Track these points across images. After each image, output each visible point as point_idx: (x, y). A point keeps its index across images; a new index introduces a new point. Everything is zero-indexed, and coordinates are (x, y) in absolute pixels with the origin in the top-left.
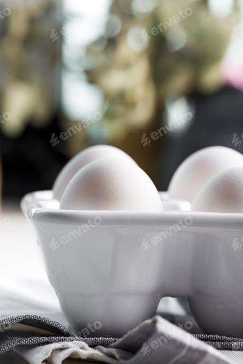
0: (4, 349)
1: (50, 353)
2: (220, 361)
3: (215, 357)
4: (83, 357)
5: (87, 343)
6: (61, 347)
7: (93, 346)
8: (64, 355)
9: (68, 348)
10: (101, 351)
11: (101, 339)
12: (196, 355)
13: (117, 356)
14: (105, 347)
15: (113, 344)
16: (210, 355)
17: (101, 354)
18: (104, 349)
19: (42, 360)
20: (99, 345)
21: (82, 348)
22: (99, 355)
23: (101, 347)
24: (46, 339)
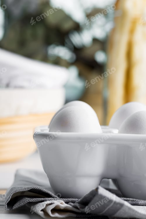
0: (21, 204)
1: (45, 206)
2: (131, 209)
3: (128, 207)
4: (62, 208)
5: (64, 201)
6: (50, 203)
7: (67, 203)
8: (52, 207)
9: (54, 203)
10: (70, 205)
11: (71, 199)
12: (118, 205)
13: (79, 207)
14: (73, 203)
15: (77, 201)
16: (126, 206)
17: (71, 206)
18: (72, 204)
19: (41, 210)
20: (70, 202)
21: (61, 203)
22: (70, 207)
23: (70, 203)
24: (42, 199)
